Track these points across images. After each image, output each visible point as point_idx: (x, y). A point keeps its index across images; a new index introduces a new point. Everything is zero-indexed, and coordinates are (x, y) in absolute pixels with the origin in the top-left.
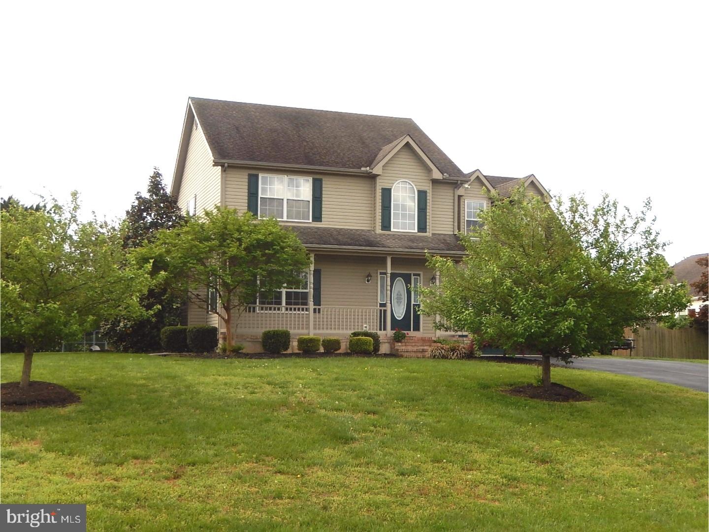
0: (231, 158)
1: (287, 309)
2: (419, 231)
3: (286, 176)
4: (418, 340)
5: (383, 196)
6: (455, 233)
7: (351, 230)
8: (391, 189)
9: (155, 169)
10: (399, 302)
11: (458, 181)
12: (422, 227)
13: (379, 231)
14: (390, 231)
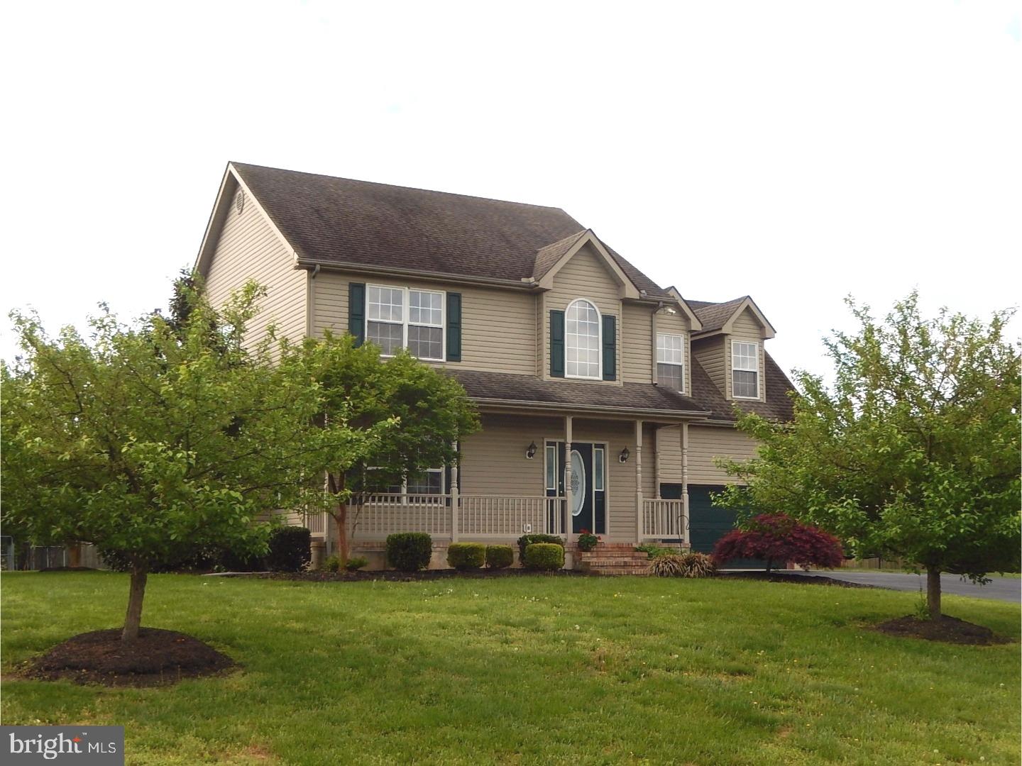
0: (324, 256)
1: (411, 500)
2: (604, 379)
3: (407, 288)
4: (614, 548)
5: (552, 323)
6: (654, 382)
7: (505, 375)
8: (564, 312)
9: (183, 273)
10: (575, 489)
11: (659, 302)
12: (610, 373)
13: (547, 377)
14: (563, 377)
